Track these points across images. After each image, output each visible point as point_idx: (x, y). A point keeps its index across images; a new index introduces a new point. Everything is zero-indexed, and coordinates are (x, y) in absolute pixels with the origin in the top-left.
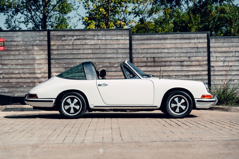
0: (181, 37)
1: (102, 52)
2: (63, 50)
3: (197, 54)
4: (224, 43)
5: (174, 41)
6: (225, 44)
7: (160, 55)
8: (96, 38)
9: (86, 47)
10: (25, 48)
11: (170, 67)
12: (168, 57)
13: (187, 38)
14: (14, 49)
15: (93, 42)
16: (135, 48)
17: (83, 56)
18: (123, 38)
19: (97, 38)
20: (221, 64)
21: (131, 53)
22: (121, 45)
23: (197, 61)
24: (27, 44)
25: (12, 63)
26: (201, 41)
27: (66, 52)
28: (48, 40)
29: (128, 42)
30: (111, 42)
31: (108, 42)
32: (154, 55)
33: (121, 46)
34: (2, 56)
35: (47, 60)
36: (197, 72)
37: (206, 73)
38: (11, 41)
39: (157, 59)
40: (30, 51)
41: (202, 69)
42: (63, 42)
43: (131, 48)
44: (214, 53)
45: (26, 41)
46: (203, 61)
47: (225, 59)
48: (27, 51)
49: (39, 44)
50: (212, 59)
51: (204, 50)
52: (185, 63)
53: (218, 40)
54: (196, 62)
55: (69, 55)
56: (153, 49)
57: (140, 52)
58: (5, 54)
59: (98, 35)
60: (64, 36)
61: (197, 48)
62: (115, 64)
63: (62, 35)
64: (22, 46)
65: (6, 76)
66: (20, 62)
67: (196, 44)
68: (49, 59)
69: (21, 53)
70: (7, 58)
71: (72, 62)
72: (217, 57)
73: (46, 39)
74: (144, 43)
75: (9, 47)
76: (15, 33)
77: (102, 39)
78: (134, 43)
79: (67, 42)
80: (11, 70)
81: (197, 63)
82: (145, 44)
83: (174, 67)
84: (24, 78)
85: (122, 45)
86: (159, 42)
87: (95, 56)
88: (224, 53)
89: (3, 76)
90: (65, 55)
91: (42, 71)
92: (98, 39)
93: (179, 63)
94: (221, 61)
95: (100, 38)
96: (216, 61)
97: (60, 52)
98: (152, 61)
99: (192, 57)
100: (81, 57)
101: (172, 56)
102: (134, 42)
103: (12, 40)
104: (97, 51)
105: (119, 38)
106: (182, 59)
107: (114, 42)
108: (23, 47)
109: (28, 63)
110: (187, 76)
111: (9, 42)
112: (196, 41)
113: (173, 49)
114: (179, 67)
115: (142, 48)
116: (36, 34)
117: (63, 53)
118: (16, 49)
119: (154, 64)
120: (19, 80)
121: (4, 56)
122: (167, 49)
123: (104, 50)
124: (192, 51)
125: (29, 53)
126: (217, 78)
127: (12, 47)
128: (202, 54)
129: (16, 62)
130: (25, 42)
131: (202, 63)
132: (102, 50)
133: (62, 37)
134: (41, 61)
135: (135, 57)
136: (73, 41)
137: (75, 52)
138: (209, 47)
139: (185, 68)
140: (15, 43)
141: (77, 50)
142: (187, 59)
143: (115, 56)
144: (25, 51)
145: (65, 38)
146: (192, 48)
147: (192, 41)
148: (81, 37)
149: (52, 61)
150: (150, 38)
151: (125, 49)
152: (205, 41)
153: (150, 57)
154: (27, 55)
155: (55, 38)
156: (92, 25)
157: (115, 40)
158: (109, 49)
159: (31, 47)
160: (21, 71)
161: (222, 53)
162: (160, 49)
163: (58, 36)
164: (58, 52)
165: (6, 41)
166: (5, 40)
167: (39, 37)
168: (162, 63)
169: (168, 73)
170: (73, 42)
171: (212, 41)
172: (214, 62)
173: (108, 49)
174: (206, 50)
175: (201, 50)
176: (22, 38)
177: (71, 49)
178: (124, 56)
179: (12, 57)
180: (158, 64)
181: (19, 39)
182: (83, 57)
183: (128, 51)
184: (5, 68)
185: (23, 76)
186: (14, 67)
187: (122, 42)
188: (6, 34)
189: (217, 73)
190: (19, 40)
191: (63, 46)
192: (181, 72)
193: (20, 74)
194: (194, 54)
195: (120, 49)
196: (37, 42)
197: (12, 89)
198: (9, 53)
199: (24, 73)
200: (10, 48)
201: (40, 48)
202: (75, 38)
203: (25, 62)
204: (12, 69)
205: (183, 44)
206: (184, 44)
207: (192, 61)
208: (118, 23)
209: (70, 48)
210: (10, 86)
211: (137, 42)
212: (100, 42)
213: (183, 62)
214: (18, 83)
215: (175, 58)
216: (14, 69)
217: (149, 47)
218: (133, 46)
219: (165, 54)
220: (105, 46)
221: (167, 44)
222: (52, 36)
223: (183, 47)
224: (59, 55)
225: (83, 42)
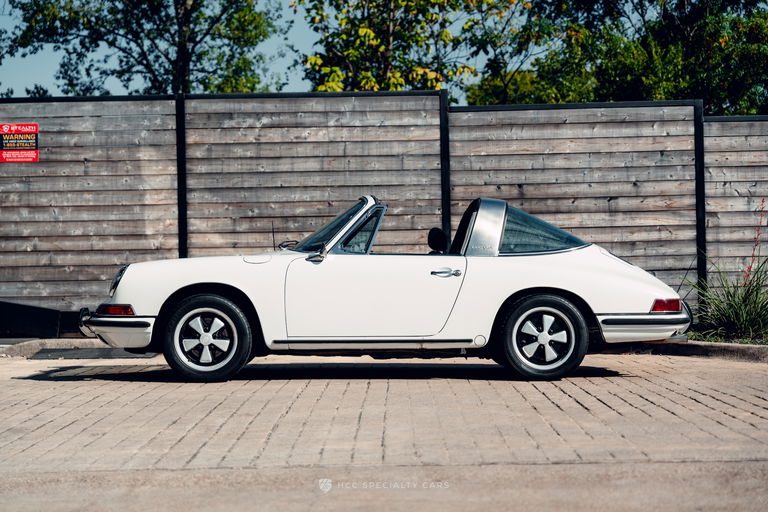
0: (609, 119)
1: (353, 166)
2: (226, 162)
3: (660, 173)
4: (749, 138)
5: (587, 132)
6: (755, 141)
7: (539, 178)
8: (332, 123)
9: (299, 149)
10: (104, 154)
11: (573, 216)
12: (568, 183)
13: (628, 119)
14: (68, 157)
15: (321, 135)
16: (459, 153)
17: (292, 179)
18: (420, 122)
19: (337, 121)
20: (740, 205)
21: (445, 172)
22: (413, 144)
23: (662, 195)
24: (109, 141)
25: (62, 202)
26: (673, 129)
27: (235, 167)
28: (177, 130)
29: (436, 134)
30: (381, 135)
31: (372, 135)
32: (522, 178)
33: (413, 148)
34: (31, 179)
35: (176, 192)
36: (660, 230)
37: (692, 234)
38: (60, 132)
39: (529, 191)
40: (120, 165)
41: (677, 223)
42: (226, 135)
43: (445, 155)
44: (718, 170)
45: (107, 133)
46: (682, 195)
47: (753, 190)
48: (111, 164)
49: (149, 141)
50: (709, 189)
51: (683, 160)
52: (622, 203)
53: (732, 128)
54: (657, 199)
55: (244, 175)
56: (518, 157)
57: (477, 166)
58: (42, 174)
59: (339, 113)
60: (230, 115)
61: (662, 153)
62: (396, 206)
63: (224, 113)
64: (94, 147)
65: (44, 245)
66: (89, 200)
67: (658, 139)
68: (182, 191)
69: (92, 169)
70: (47, 186)
71: (254, 200)
72: (725, 183)
73: (172, 124)
74: (490, 137)
75: (52, 153)
76: (72, 106)
77: (352, 124)
78: (455, 138)
79: (238, 136)
80: (61, 224)
81: (661, 203)
82: (492, 140)
83: (585, 216)
84: (101, 251)
85: (417, 144)
86: (536, 133)
87: (331, 180)
88: (749, 169)
89: (35, 246)
90: (232, 176)
91: (161, 227)
92: (339, 124)
93: (603, 204)
94: (741, 196)
95: (345, 121)
96: (724, 196)
97: (216, 167)
98: (515, 196)
99: (646, 184)
100: (285, 182)
101: (580, 180)
102: (456, 134)
103: (63, 128)
104: (336, 165)
105: (407, 120)
106: (614, 189)
107: (391, 136)
108: (99, 152)
109: (115, 203)
110: (629, 247)
111: (52, 136)
112: (656, 130)
113: (581, 156)
114: (603, 216)
115: (483, 154)
116: (141, 109)
117: (226, 169)
118: (74, 157)
119: (522, 204)
120: (87, 259)
121: (37, 182)
122: (563, 156)
123: (359, 159)
124: (646, 162)
125: (116, 171)
126: (726, 250)
127: (63, 150)
128: (679, 173)
129: (76, 201)
130: (104, 137)
131: (677, 202)
132: (352, 160)
133: (225, 119)
134: (156, 197)
135: (460, 183)
136: (257, 130)
137: (265, 166)
138: (699, 150)
139: (624, 220)
140: (74, 140)
141: (271, 162)
142: (628, 188)
143: (394, 180)
144: (105, 164)
145: (233, 123)
146: (645, 154)
147: (646, 131)
148: (285, 119)
149: (193, 198)
150: (508, 121)
151: (426, 159)
152: (688, 130)
153: (507, 182)
154: (110, 178)
155: (200, 123)
156: (333, 80)
157: (395, 129)
158: (376, 159)
159: (122, 153)
160: (92, 229)
161: (743, 169)
162: (541, 157)
163: (209, 115)
164: (210, 168)
165: (43, 132)
166: (40, 129)
167: (150, 120)
168: (545, 204)
170: (259, 136)
171: (712, 129)
172: (718, 200)
173: (372, 158)
174: (689, 160)
175: (675, 161)
176: (94, 123)
177: (251, 158)
178: (424, 180)
179: (62, 185)
180: (535, 206)
181: (84, 126)
182: (290, 182)
183: (436, 164)
184: (41, 219)
185: (98, 244)
186: (68, 215)
187: (416, 134)
188: (44, 108)
189: (725, 236)
190: (86, 127)
191: (227, 148)
193: (88, 240)
194: (653, 174)
195: (411, 158)
196: (144, 134)
197: (63, 288)
198: (53, 169)
199: (102, 236)
200: (56, 153)
201: (153, 154)
202: (265, 120)
203: (105, 201)
204: (63, 222)
205: (615, 141)
206: (620, 141)
207: (646, 197)
208: (417, 75)
209: (249, 154)
210: (57, 277)
211: (465, 135)
212: (345, 134)
213: (616, 198)
214: (82, 267)
215: (590, 186)
216: (69, 224)
217: (506, 149)
218: (453, 147)
219: (557, 172)
220: (363, 148)
221: (562, 141)
222: (191, 117)
223: (614, 149)
224: (213, 176)
225: (292, 135)
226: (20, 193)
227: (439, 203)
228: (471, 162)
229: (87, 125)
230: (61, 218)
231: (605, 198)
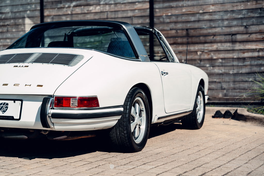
3: (259, 20)
7: (196, 25)
8: (102, 3)
10: (14, 22)
11: (213, 44)
12: (211, 27)
14: (1, 24)
15: (98, 9)
16: (158, 14)
19: (104, 2)
21: (152, 24)
22: (137, 11)
24: (16, 16)
28: (40, 10)
29: (148, 6)
30: (123, 7)
31: (119, 7)
32: (189, 25)
33: (137, 13)
36: (259, 51)
39: (192, 32)
40: (20, 26)
42: (59, 11)
43: (152, 16)
45: (15, 12)
48: (17, 26)
52: (239, 37)
54: (258, 34)
56: (186, 15)
57: (168, 20)
60: (60, 2)
61: (261, 9)
63: (58, 1)
64: (10, 19)
66: (8, 42)
69: (10, 29)
73: (39, 8)
74: (173, 6)
77: (110, 3)
78: (156, 7)
79: (64, 11)
81: (259, 36)
83: (219, 44)
85: (139, 11)
92: (104, 3)
93: (229, 38)
95: (107, 1)
98: (185, 35)
99: (251, 27)
101: (217, 25)
102: (156, 5)
106: (234, 29)
108: (12, 21)
110: (242, 60)
113: (218, 13)
114: (228, 44)
115: (169, 14)
118: (3, 24)
119: (188, 39)
122: (209, 14)
124: (252, 15)
125: (18, 29)
129: (4, 43)
130: (14, 14)
133: (58, 3)
136: (71, 8)
139: (239, 46)
140: (3, 16)
142: (242, 29)
144: (14, 26)
145: (61, 5)
146: (251, 11)
148: (82, 2)
151: (143, 18)
153: (181, 28)
154: (16, 32)
155: (49, 6)
157: (129, 4)
159: (20, 21)
162: (198, 15)
167: (30, 6)
168: (199, 39)
169: (209, 55)
170: (72, 11)
176: (10, 8)
180: (194, 40)
183: (147, 20)
187: (139, 6)
191: (60, 17)
192: (231, 53)
195: (136, 18)
196: (28, 12)
202: (74, 3)
205: (236, 4)
206: (238, 4)
207: (251, 34)
211: (161, 5)
212: (107, 8)
213: (235, 34)
215: (222, 29)
217: (180, 11)
218: (156, 12)
219: (205, 22)
220: (115, 14)
221: (208, 6)
222: (46, 3)
223: (235, 8)
225: (86, 10)
227: (148, 40)
228: (163, 19)
229: (8, 10)
231: (229, 35)
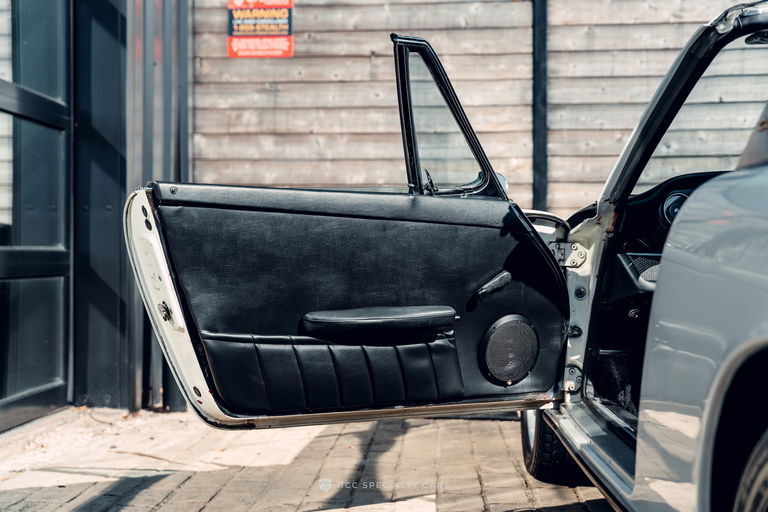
2: (621, 57)
14: (342, 48)
25: (332, 126)
34: (280, 87)
35: (529, 110)
38: (330, 6)
49: (484, 22)
58: (298, 78)
68: (540, 108)
70: (306, 98)
75: (316, 42)
80: (328, 165)
90: (631, 82)
97: (602, 67)
109: (422, 129)
111: (316, 12)
118: (354, 50)
121: (288, 91)
127: (334, 37)
129: (356, 125)
134: (493, 118)
140: (353, 19)
149: (557, 120)
164: (590, 67)
165: (302, 6)
166: (296, 0)
170: (682, 10)
179: (332, 96)
182: (737, 93)
184: (296, 156)
186: (342, 148)
191: (623, 31)
198: (315, 70)
200: (322, 42)
201: (490, 42)
204: (333, 160)
209: (661, 43)
216: (343, 164)
224: (596, 82)
226: (261, 110)
230: (329, 154)
